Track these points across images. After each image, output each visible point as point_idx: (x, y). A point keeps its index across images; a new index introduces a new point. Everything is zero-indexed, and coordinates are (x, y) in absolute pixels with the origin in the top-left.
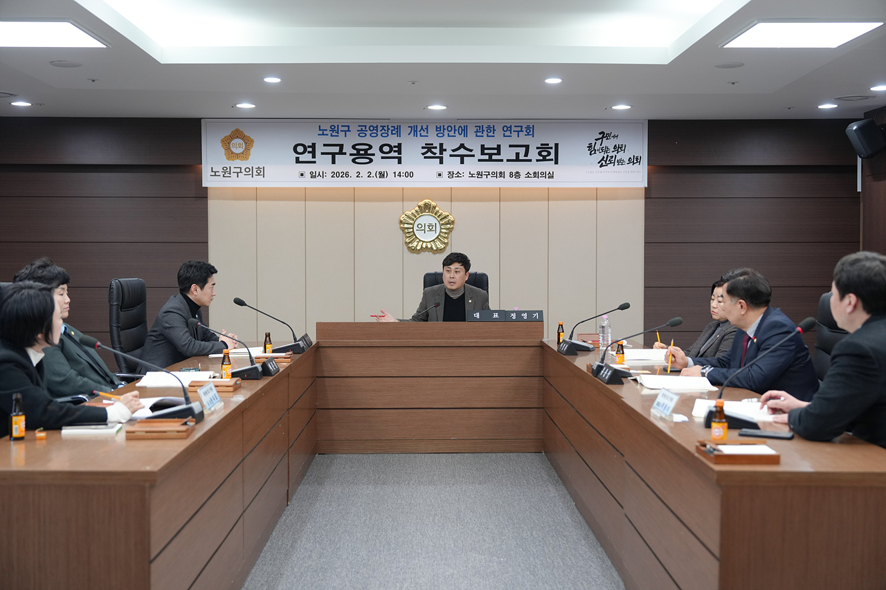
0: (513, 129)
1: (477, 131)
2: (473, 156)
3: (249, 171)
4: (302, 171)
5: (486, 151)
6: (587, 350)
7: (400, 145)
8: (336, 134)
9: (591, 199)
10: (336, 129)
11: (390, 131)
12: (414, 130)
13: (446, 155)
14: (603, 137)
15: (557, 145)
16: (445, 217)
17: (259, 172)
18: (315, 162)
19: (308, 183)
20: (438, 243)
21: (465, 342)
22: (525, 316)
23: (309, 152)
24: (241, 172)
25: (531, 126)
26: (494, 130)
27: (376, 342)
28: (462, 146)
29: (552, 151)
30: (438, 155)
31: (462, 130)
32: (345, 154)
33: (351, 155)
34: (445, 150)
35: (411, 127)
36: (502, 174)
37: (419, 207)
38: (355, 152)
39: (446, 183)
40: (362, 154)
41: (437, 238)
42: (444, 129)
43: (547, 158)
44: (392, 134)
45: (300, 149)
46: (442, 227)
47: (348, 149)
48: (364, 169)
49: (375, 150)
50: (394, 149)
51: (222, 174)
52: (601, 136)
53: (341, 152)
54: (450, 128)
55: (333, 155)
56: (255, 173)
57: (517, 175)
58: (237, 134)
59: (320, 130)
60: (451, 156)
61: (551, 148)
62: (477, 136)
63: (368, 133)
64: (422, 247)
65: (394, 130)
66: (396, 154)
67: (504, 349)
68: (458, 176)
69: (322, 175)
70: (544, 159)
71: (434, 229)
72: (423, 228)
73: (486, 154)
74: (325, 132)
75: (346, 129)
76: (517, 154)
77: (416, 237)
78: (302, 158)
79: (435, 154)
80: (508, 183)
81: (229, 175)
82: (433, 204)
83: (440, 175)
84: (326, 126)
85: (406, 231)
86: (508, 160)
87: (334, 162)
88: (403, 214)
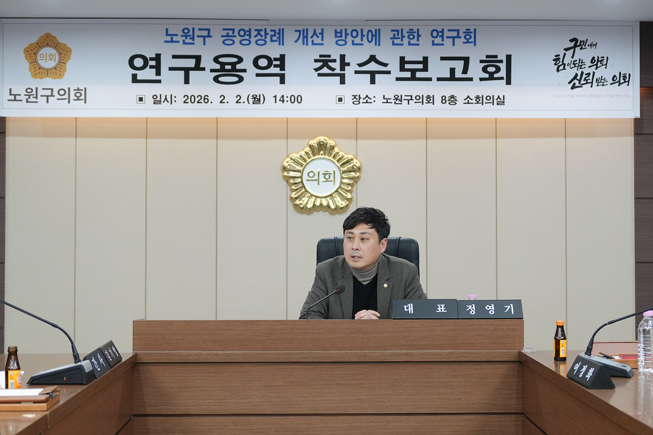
0: (446, 34)
1: (394, 38)
2: (389, 72)
3: (64, 94)
4: (141, 94)
5: (407, 66)
6: (624, 375)
7: (282, 58)
8: (191, 41)
9: (559, 136)
10: (191, 33)
11: (268, 37)
12: (303, 36)
13: (349, 72)
14: (575, 46)
15: (509, 58)
16: (348, 162)
17: (78, 95)
18: (159, 81)
19: (149, 111)
20: (337, 198)
21: (389, 354)
22: (491, 309)
23: (151, 67)
24: (52, 95)
25: (472, 30)
26: (419, 36)
27: (237, 354)
28: (373, 58)
29: (503, 66)
30: (338, 71)
31: (372, 36)
32: (204, 69)
33: (212, 71)
34: (348, 64)
35: (300, 31)
36: (430, 99)
37: (311, 146)
38: (218, 67)
39: (349, 111)
40: (228, 71)
41: (337, 191)
42: (347, 34)
43: (496, 76)
44: (272, 41)
45: (139, 62)
46: (344, 175)
47: (208, 63)
48: (231, 91)
49: (247, 64)
50: (275, 63)
51: (24, 98)
52: (572, 44)
53: (198, 67)
54: (355, 33)
55: (187, 71)
56: (73, 97)
57: (453, 100)
58: (48, 41)
59: (167, 35)
60: (357, 72)
61: (501, 61)
62: (394, 44)
63: (237, 39)
64: (314, 205)
65: (275, 35)
66: (277, 70)
67: (456, 366)
68: (367, 102)
69: (170, 100)
70: (491, 77)
71: (332, 179)
72: (316, 178)
73: (408, 70)
74: (175, 38)
75: (205, 33)
76: (452, 71)
77: (306, 191)
78: (141, 75)
79: (333, 69)
80: (439, 111)
81: (34, 100)
82: (331, 142)
83: (340, 100)
84: (177, 29)
85: (291, 181)
86: (439, 79)
87: (187, 81)
88: (288, 157)
